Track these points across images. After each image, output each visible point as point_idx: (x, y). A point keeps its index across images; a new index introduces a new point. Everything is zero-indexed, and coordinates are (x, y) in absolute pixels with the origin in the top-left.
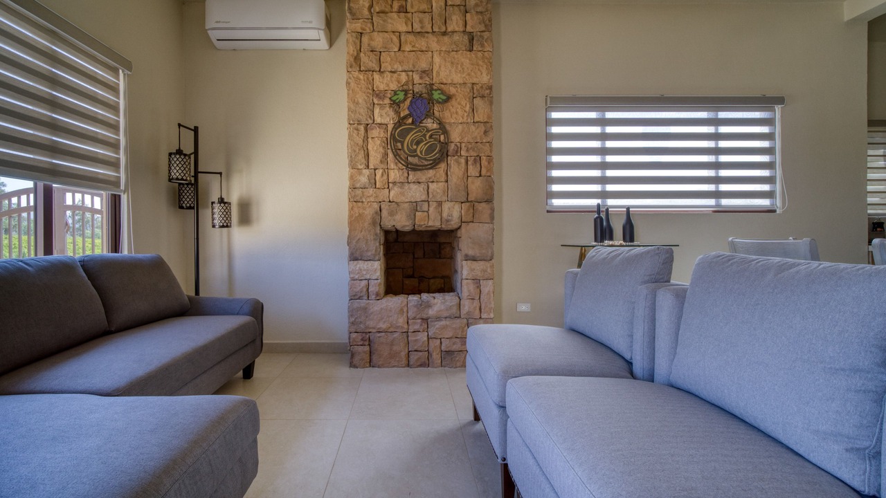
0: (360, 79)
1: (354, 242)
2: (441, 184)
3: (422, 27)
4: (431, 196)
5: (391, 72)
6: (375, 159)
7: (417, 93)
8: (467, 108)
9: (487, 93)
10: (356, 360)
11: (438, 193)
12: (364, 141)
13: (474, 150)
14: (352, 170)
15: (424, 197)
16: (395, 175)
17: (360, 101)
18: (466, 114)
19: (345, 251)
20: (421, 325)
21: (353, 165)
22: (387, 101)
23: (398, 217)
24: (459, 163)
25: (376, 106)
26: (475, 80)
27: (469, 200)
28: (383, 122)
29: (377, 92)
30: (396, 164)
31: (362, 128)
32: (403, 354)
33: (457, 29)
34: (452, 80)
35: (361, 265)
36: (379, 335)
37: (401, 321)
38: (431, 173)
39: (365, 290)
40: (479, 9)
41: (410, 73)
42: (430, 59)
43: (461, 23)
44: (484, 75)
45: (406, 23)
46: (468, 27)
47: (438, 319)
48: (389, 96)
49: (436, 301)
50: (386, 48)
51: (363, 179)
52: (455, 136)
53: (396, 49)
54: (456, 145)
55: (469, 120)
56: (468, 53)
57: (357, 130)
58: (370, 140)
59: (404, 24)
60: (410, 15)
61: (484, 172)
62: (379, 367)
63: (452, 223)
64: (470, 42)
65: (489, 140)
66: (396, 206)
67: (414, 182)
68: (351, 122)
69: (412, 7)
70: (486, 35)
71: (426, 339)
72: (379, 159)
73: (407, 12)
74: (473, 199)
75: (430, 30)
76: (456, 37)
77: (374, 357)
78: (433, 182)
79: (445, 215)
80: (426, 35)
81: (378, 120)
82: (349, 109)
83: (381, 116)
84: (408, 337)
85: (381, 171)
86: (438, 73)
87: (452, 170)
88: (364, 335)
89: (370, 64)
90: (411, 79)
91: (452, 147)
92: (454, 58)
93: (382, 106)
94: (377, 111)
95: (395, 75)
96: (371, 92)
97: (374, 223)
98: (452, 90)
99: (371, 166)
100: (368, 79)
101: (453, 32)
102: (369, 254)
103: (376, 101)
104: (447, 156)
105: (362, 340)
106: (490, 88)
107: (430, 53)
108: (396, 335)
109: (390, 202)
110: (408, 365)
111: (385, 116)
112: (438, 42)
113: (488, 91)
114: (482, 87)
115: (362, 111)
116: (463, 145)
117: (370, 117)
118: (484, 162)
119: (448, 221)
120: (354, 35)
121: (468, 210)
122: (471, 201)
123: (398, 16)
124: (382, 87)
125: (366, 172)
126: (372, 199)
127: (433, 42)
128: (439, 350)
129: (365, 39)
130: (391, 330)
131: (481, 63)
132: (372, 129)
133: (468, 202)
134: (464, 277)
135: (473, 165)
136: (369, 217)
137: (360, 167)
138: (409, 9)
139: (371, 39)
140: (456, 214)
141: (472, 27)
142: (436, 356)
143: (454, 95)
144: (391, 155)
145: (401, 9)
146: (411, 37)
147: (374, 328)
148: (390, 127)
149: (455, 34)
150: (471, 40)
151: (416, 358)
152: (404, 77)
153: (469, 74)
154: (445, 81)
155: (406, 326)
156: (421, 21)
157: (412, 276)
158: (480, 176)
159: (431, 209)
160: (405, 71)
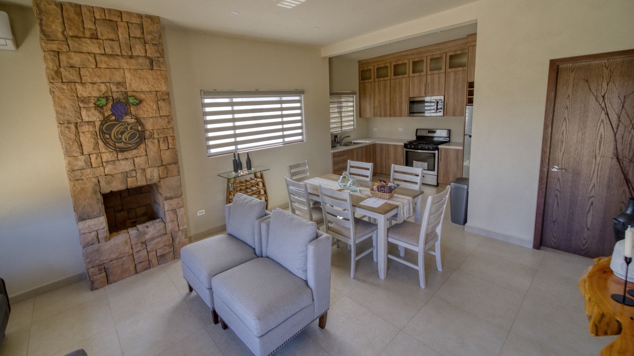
0: (64, 89)
1: (80, 209)
2: (142, 158)
3: (113, 52)
4: (136, 166)
5: (92, 83)
6: (88, 147)
7: (116, 99)
8: (155, 107)
9: (165, 97)
10: (96, 285)
11: (141, 164)
12: (76, 136)
13: (162, 134)
14: (68, 158)
15: (132, 168)
16: (107, 156)
17: (67, 106)
18: (154, 112)
19: (73, 216)
20: (141, 247)
21: (68, 153)
22: (92, 105)
23: (114, 184)
24: (153, 143)
25: (82, 109)
26: (157, 89)
27: (163, 164)
28: (90, 120)
29: (82, 99)
30: (107, 149)
31: (72, 126)
32: (132, 268)
33: (140, 54)
34: (141, 89)
35: (89, 222)
36: (111, 263)
37: (127, 249)
38: (135, 152)
39: (95, 238)
40: (155, 42)
41: (108, 84)
42: (123, 75)
43: (143, 51)
44: (163, 85)
45: (99, 48)
46: (148, 53)
47: (153, 239)
48: (93, 102)
49: (149, 229)
50: (84, 65)
51: (81, 163)
52: (149, 126)
53: (94, 67)
54: (150, 132)
55: (157, 115)
56: (151, 71)
57: (68, 128)
58: (81, 134)
59: (98, 48)
60: (101, 41)
61: (170, 147)
62: (115, 282)
63: (154, 180)
64: (150, 64)
65: (171, 126)
66: (111, 177)
67: (123, 159)
68: (61, 122)
69: (102, 35)
70: (161, 60)
71: (146, 253)
72: (92, 148)
73: (97, 39)
74: (166, 163)
75: (120, 54)
76: (141, 60)
77: (111, 278)
78: (137, 157)
79: (148, 176)
80: (117, 57)
81: (86, 119)
82: (57, 112)
83: (89, 116)
84: (133, 256)
85: (95, 155)
86: (130, 85)
87: (149, 148)
88: (100, 267)
89: (72, 77)
90: (109, 88)
91: (147, 133)
92: (141, 74)
93: (88, 109)
94: (84, 113)
95: (96, 86)
96: (76, 99)
97: (95, 192)
98: (142, 96)
99: (85, 152)
100: (71, 88)
101: (138, 56)
102: (95, 213)
103: (81, 105)
104: (145, 139)
105: (99, 270)
106: (168, 94)
107: (122, 70)
108: (124, 259)
109: (106, 175)
110: (136, 273)
111: (92, 116)
112: (127, 63)
113: (167, 97)
114: (163, 94)
115: (70, 113)
116: (155, 131)
117: (79, 118)
118: (170, 140)
119: (150, 180)
120: (52, 53)
121: (164, 171)
122: (165, 165)
123: (92, 42)
124: (85, 95)
125: (83, 158)
126: (90, 176)
127: (123, 63)
128: (155, 256)
129: (63, 57)
130: (121, 256)
131: (160, 78)
132: (82, 126)
133: (162, 165)
134: (166, 210)
135: (163, 143)
136: (90, 189)
137: (75, 155)
138: (99, 36)
139: (69, 58)
140: (156, 175)
141: (151, 54)
142: (154, 261)
143: (144, 99)
144: (101, 143)
145: (93, 36)
146: (104, 58)
147: (106, 260)
148: (98, 124)
149: (139, 58)
150: (152, 62)
151: (141, 266)
152: (103, 88)
153: (153, 86)
154: (136, 90)
155: (131, 251)
156: (112, 47)
157: (122, 210)
158: (169, 148)
159: (138, 175)
160: (103, 83)
